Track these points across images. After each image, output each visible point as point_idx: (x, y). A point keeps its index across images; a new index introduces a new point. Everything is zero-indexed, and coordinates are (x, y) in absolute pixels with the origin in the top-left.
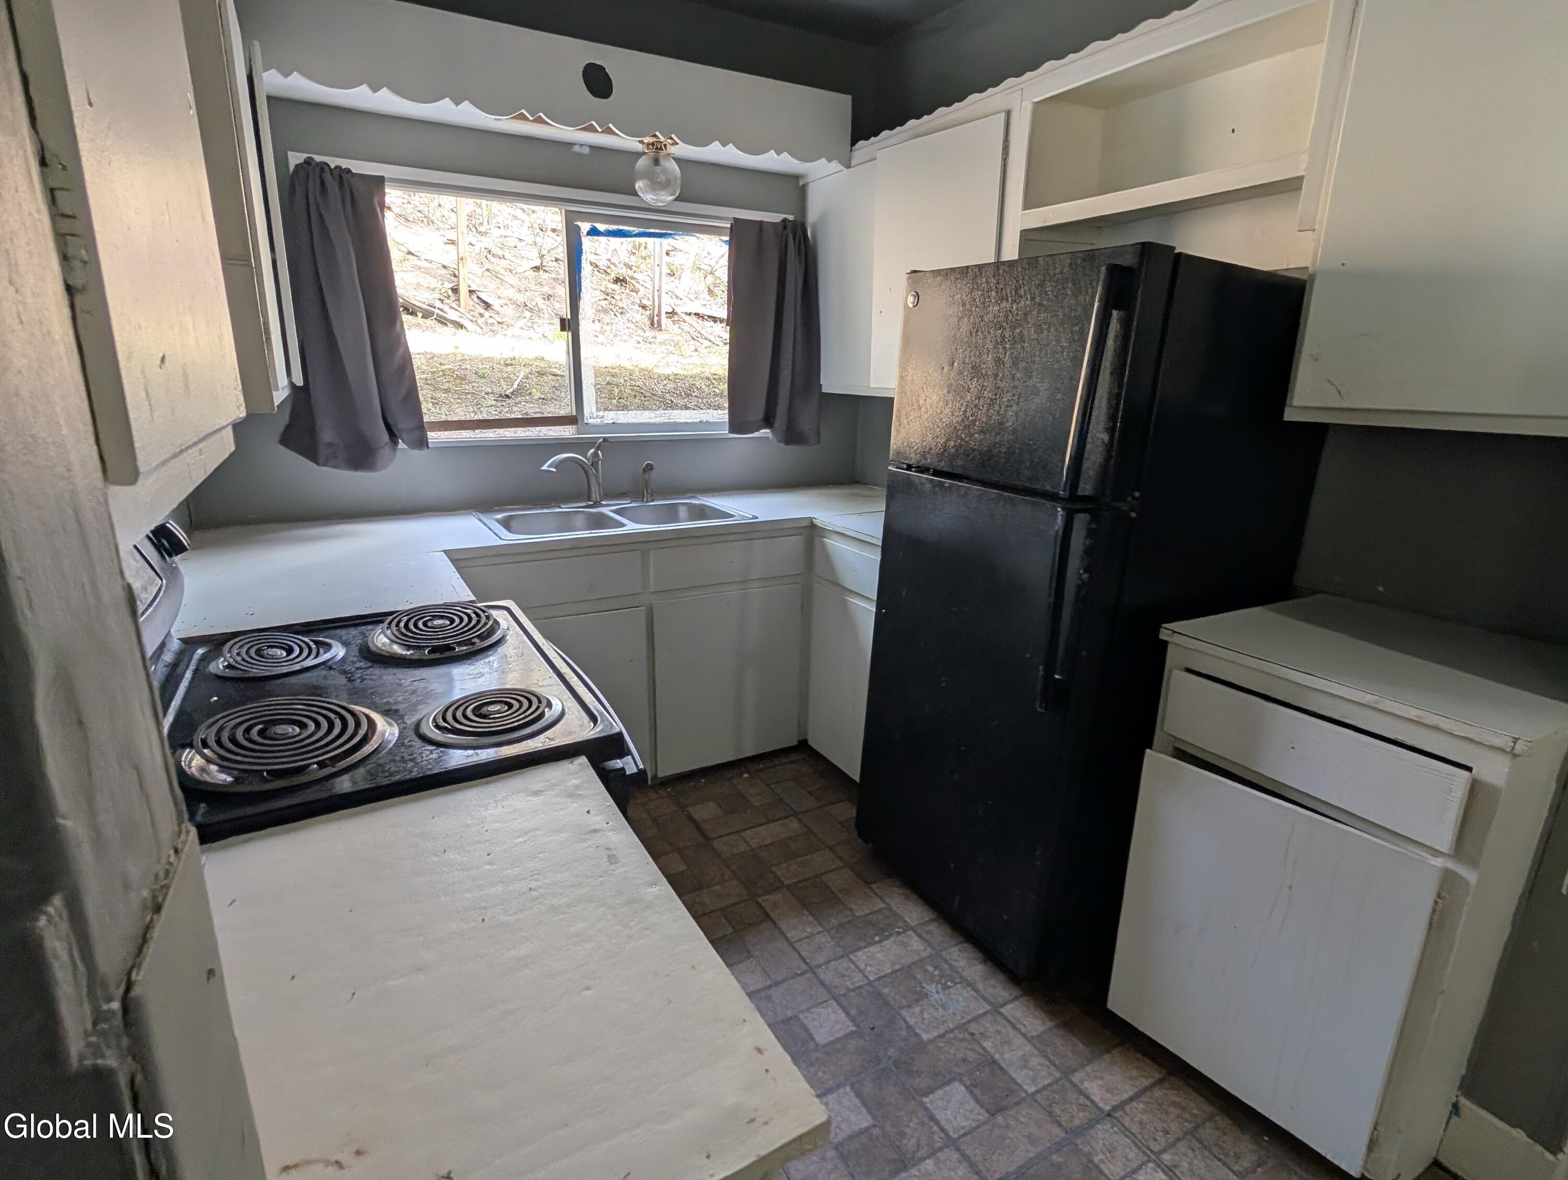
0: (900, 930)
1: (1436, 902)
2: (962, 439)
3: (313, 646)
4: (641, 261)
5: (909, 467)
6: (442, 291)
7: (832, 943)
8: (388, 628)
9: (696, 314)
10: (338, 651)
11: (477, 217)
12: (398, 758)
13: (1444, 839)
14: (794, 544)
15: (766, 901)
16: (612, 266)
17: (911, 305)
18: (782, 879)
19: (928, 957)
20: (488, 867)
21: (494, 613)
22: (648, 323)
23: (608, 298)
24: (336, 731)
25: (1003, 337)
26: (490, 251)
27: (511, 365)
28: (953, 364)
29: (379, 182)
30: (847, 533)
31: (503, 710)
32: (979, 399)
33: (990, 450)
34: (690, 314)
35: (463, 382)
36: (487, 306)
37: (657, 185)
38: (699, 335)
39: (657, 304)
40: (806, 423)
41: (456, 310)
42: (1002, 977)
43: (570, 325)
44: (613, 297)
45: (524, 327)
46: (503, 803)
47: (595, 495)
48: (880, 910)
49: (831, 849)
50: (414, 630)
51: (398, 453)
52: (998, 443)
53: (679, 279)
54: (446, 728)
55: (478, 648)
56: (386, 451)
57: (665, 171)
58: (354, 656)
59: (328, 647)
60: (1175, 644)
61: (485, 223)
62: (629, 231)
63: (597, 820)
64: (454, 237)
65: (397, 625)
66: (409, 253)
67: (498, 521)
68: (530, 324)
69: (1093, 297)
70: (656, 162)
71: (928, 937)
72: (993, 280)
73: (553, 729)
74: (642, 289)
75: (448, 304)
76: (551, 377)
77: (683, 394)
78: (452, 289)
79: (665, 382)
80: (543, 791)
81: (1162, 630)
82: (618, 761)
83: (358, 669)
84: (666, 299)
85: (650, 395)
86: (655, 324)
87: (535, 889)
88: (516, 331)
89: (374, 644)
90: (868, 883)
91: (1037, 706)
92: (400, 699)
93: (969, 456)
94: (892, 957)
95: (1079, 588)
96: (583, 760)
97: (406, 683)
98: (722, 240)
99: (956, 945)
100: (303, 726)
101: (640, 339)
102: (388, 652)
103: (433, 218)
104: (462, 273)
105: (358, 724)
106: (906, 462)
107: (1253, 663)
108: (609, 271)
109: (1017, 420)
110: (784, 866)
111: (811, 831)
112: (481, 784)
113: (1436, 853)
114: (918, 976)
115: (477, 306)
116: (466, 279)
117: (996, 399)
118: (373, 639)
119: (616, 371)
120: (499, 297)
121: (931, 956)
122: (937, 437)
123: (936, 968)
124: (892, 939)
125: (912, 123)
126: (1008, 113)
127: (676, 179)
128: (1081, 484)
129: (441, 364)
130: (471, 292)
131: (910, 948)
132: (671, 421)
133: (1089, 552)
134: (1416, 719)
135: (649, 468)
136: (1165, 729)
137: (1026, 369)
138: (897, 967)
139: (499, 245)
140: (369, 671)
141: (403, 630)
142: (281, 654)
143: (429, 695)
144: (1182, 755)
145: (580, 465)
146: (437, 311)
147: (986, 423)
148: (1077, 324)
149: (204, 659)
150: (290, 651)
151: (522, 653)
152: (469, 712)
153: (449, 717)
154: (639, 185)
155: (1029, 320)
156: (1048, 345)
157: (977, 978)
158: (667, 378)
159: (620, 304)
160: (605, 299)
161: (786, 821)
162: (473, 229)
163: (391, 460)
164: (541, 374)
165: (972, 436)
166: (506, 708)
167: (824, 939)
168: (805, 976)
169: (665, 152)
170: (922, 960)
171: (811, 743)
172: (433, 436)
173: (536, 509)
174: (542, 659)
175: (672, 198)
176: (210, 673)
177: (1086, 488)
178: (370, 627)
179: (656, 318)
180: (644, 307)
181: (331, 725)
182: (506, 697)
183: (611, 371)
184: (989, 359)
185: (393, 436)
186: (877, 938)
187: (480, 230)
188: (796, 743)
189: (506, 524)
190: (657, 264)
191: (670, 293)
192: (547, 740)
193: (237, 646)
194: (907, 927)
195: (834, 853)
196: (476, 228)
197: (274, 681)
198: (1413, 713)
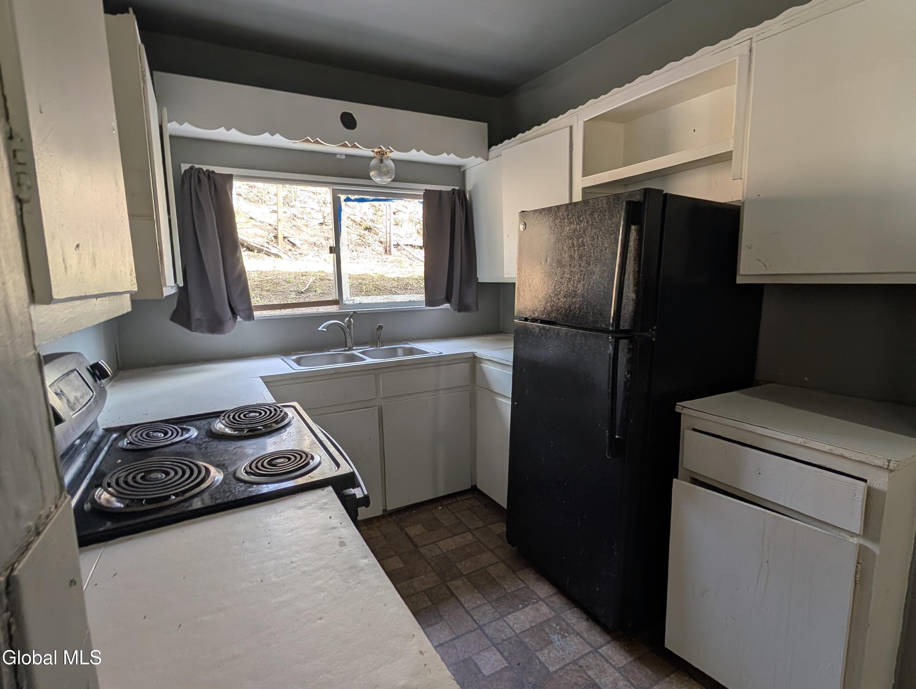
0: (535, 601)
1: (857, 566)
2: (554, 302)
3: (180, 431)
4: (379, 218)
5: (526, 319)
6: (269, 238)
7: (493, 610)
8: (223, 419)
9: (410, 245)
10: (194, 433)
11: (289, 198)
12: (221, 491)
13: (856, 526)
14: (465, 367)
15: (453, 584)
16: (364, 221)
17: (522, 230)
18: (462, 571)
19: (553, 617)
20: (268, 550)
21: (286, 410)
22: (384, 251)
23: (361, 238)
24: (187, 475)
25: (573, 244)
26: (295, 216)
27: (305, 275)
28: (547, 260)
29: (230, 177)
30: (494, 360)
31: (285, 462)
32: (562, 278)
33: (570, 307)
34: (407, 245)
35: (278, 286)
36: (294, 245)
37: (381, 173)
38: (412, 257)
39: (388, 240)
40: (470, 299)
41: (276, 248)
42: (599, 629)
43: (335, 250)
44: (364, 238)
45: (314, 256)
46: (280, 514)
47: (349, 343)
48: (522, 588)
49: (492, 551)
50: (238, 419)
51: (237, 324)
52: (573, 303)
53: (401, 227)
54: (251, 473)
55: (274, 429)
56: (230, 322)
57: (386, 166)
58: (203, 436)
59: (188, 430)
60: (684, 414)
61: (293, 201)
62: (368, 198)
63: (335, 522)
64: (276, 209)
65: (228, 417)
66: (251, 218)
67: (293, 360)
68: (317, 254)
69: (620, 219)
70: (381, 161)
71: (552, 605)
72: (565, 213)
73: (314, 472)
74: (380, 233)
75: (272, 245)
76: (327, 281)
77: (402, 288)
78: (274, 237)
79: (392, 282)
80: (305, 507)
81: (677, 406)
82: (352, 489)
83: (204, 442)
84: (393, 238)
85: (384, 289)
86: (387, 251)
87: (295, 562)
88: (309, 257)
89: (214, 428)
90: (514, 572)
91: (607, 455)
92: (226, 458)
93: (558, 311)
94: (530, 619)
95: (625, 383)
96: (330, 488)
97: (230, 449)
98: (419, 202)
99: (570, 609)
100: (167, 474)
101: (379, 260)
102: (222, 432)
103: (265, 199)
104: (280, 228)
105: (200, 472)
106: (524, 316)
107: (731, 423)
108: (362, 224)
109: (584, 289)
110: (463, 563)
111: (479, 541)
112: (269, 504)
113: (853, 535)
114: (547, 630)
115: (288, 245)
116: (282, 231)
117: (571, 278)
118: (214, 424)
119: (364, 277)
120: (301, 240)
121: (554, 617)
122: (540, 301)
123: (557, 624)
124: (530, 607)
125: (520, 135)
126: (571, 127)
127: (392, 170)
128: (621, 323)
129: (266, 276)
130: (284, 238)
131: (541, 612)
132: (393, 301)
133: (630, 361)
134: (829, 451)
135: (380, 327)
136: (684, 466)
137: (586, 260)
138: (533, 624)
139: (301, 212)
140: (210, 443)
141: (232, 420)
142: (161, 436)
143: (244, 456)
144: (696, 481)
145: (340, 327)
146: (265, 249)
147: (567, 292)
148: (613, 234)
149: (116, 439)
150: (166, 433)
151: (300, 430)
152: (265, 464)
153: (253, 466)
154: (372, 174)
155: (586, 234)
156: (597, 247)
157: (583, 630)
158: (393, 279)
159: (368, 241)
160: (359, 239)
161: (464, 535)
162: (287, 204)
163: (233, 327)
164: (321, 280)
165: (559, 299)
166: (287, 460)
167: (488, 608)
168: (476, 632)
169: (386, 156)
170: (548, 620)
171: (479, 487)
172: (256, 314)
173: (315, 353)
174: (311, 433)
175: (390, 180)
176: (119, 447)
177: (625, 324)
178: (213, 419)
179: (388, 248)
180: (381, 242)
181: (184, 473)
182: (286, 455)
183: (361, 277)
184: (566, 256)
185: (234, 314)
186: (520, 606)
187: (290, 205)
188: (469, 487)
189: (298, 362)
190: (388, 219)
191: (396, 235)
192: (310, 478)
193: (136, 431)
194: (540, 599)
195: (493, 553)
196: (288, 204)
197: (155, 451)
198: (827, 448)
